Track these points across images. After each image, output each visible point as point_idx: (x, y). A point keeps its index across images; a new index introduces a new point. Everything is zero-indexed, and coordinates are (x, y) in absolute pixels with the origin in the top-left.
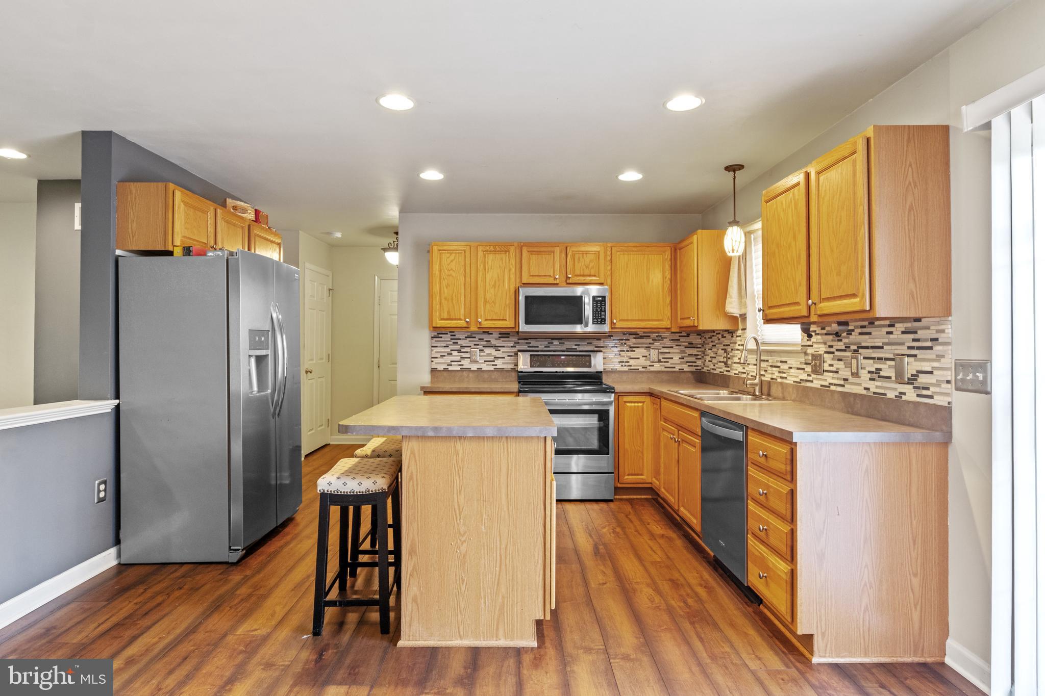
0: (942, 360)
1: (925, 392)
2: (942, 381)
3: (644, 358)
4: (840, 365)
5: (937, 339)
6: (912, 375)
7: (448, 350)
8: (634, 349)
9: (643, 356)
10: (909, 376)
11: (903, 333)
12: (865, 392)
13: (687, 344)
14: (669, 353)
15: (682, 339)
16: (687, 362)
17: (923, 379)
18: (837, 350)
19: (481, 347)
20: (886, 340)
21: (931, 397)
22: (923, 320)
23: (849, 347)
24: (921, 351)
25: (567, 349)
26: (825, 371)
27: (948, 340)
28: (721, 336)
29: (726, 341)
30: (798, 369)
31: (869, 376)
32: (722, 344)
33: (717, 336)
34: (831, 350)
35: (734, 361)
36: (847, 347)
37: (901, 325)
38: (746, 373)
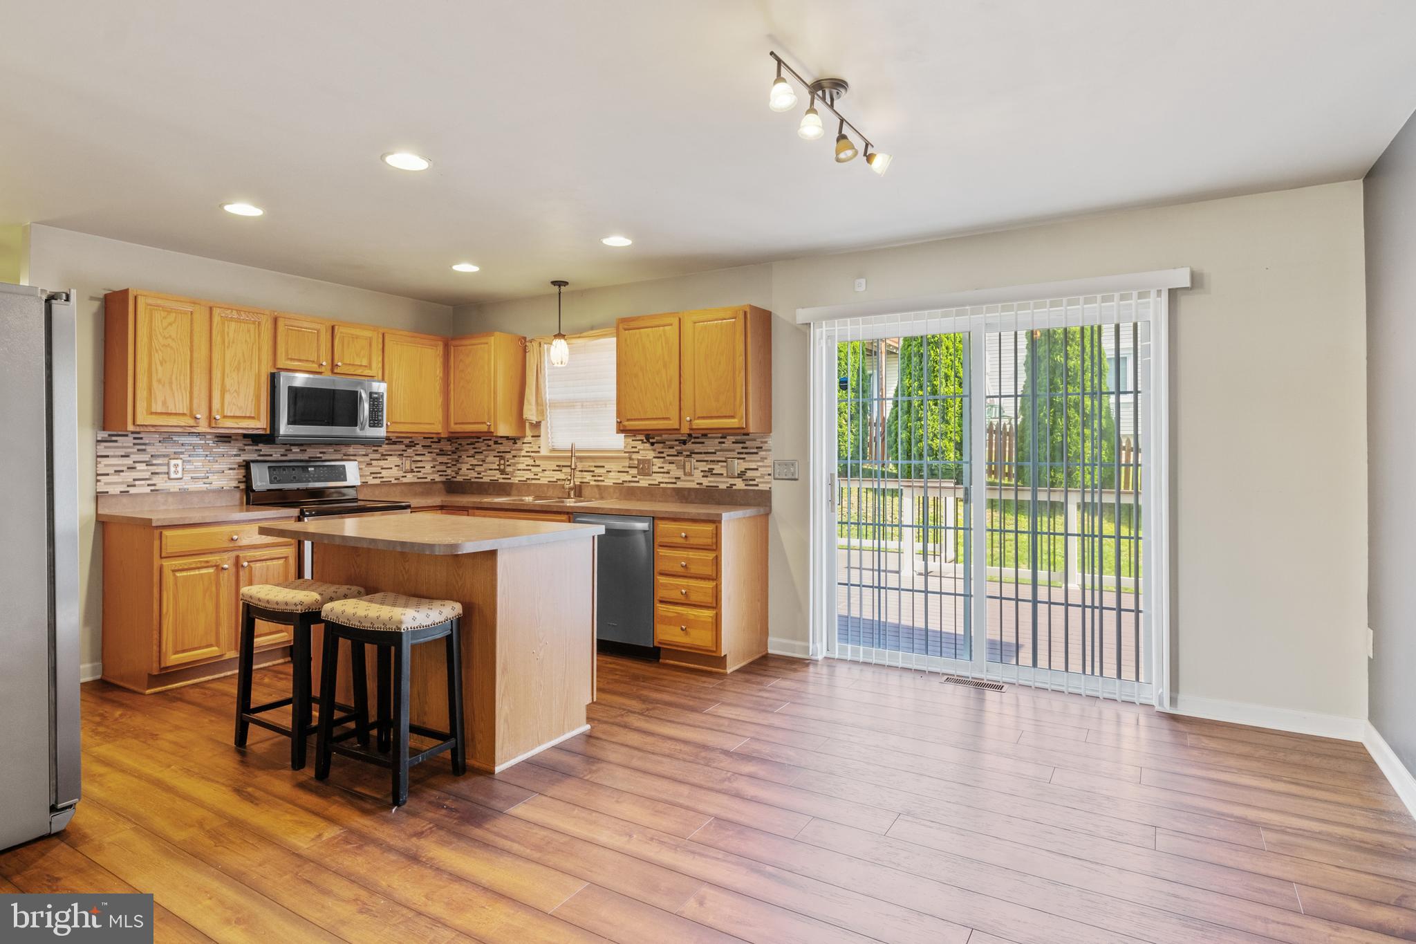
0: (765, 461)
1: (751, 483)
2: (764, 474)
3: (397, 468)
4: (673, 467)
5: (761, 448)
6: (741, 472)
7: (129, 461)
8: (387, 457)
9: (396, 466)
10: (739, 472)
11: (733, 443)
12: (698, 486)
13: (438, 451)
14: (421, 461)
15: (434, 446)
16: (438, 471)
17: (750, 474)
18: (668, 455)
19: (185, 457)
20: (719, 448)
21: (757, 485)
22: (750, 434)
23: (682, 453)
24: (748, 455)
25: (309, 458)
26: (655, 473)
27: (769, 448)
28: (493, 442)
29: (502, 448)
30: (619, 472)
31: (702, 474)
32: (494, 450)
33: (485, 442)
34: (662, 455)
35: (519, 468)
36: (679, 453)
37: (732, 437)
38: (539, 479)
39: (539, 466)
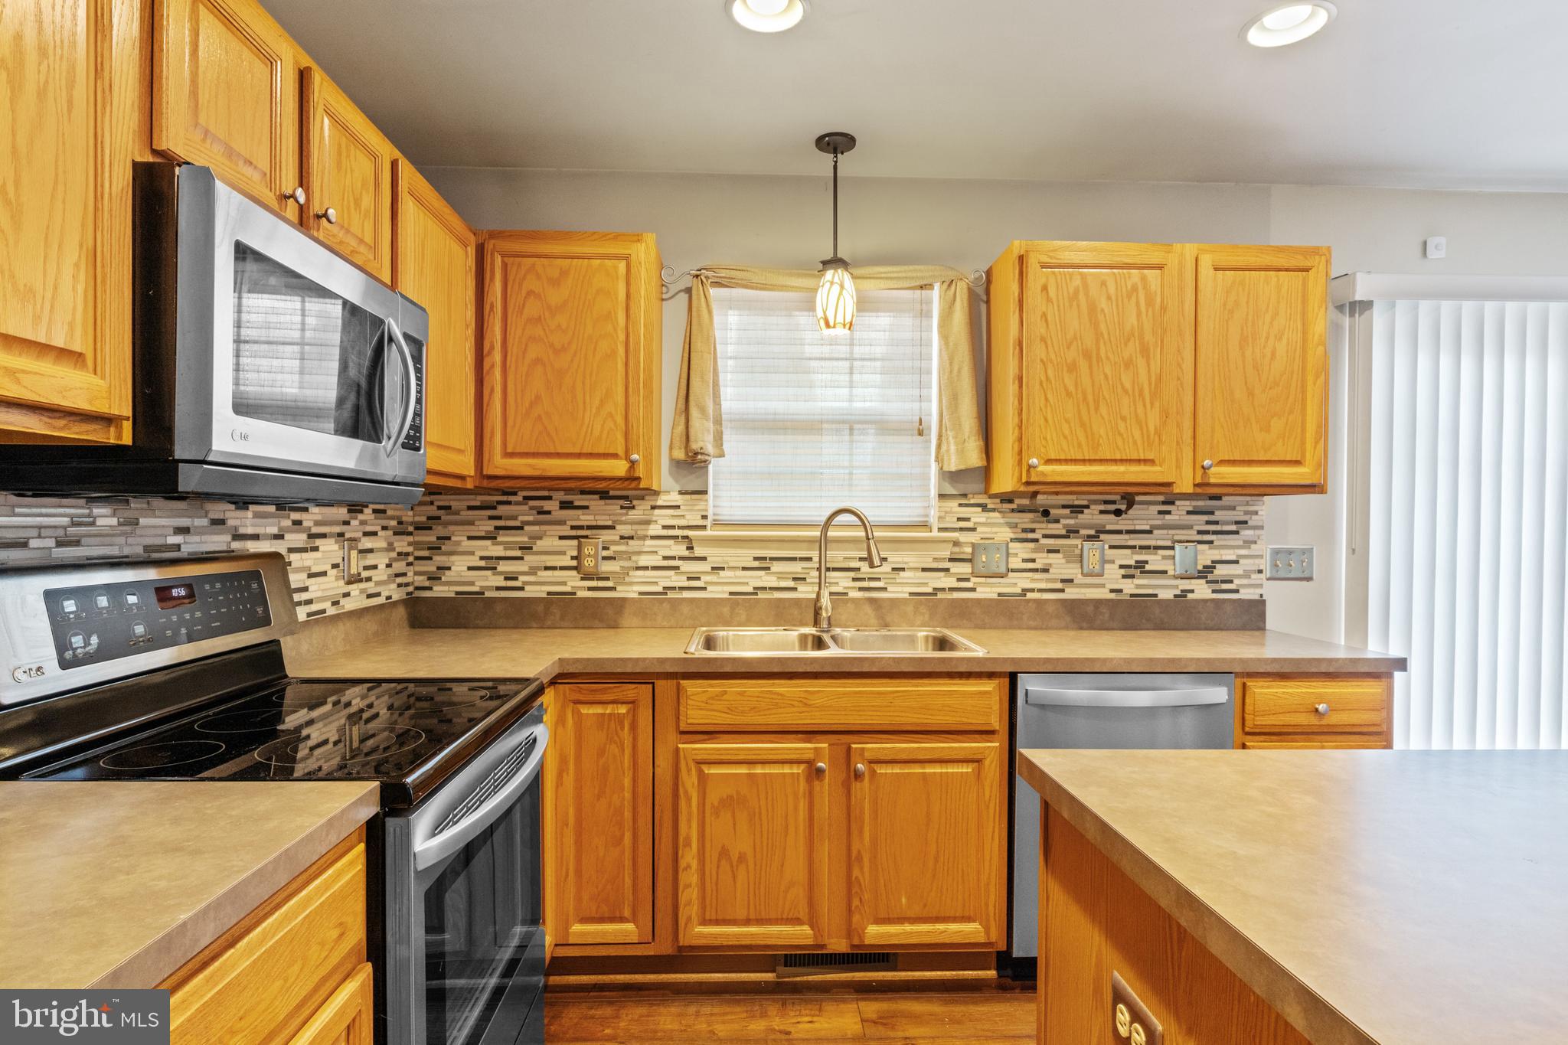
0: (1253, 546)
1: (1225, 586)
2: (1250, 572)
3: (335, 572)
4: (1055, 559)
5: (1246, 522)
6: (1204, 567)
8: (317, 543)
9: (332, 567)
10: (1200, 568)
11: (1189, 513)
12: (1113, 596)
13: (395, 523)
14: (372, 551)
16: (396, 576)
17: (1221, 571)
18: (1045, 536)
20: (1159, 522)
21: (1236, 591)
22: (1224, 498)
23: (1078, 532)
24: (1219, 536)
26: (1013, 570)
27: (1260, 524)
28: (558, 503)
29: (585, 519)
30: (924, 570)
31: (1123, 571)
32: (562, 523)
33: (532, 503)
34: (1031, 536)
35: (641, 564)
36: (1071, 532)
37: (1187, 503)
38: (705, 589)
39: (704, 559)
